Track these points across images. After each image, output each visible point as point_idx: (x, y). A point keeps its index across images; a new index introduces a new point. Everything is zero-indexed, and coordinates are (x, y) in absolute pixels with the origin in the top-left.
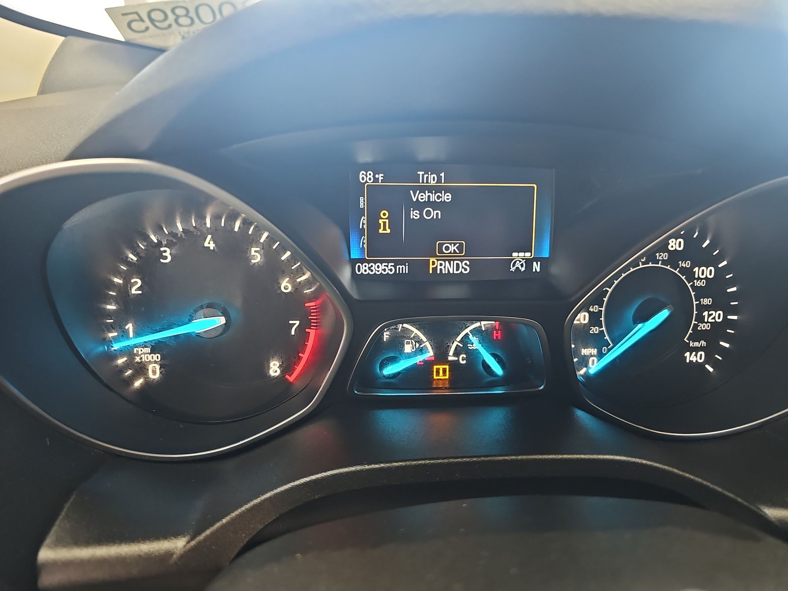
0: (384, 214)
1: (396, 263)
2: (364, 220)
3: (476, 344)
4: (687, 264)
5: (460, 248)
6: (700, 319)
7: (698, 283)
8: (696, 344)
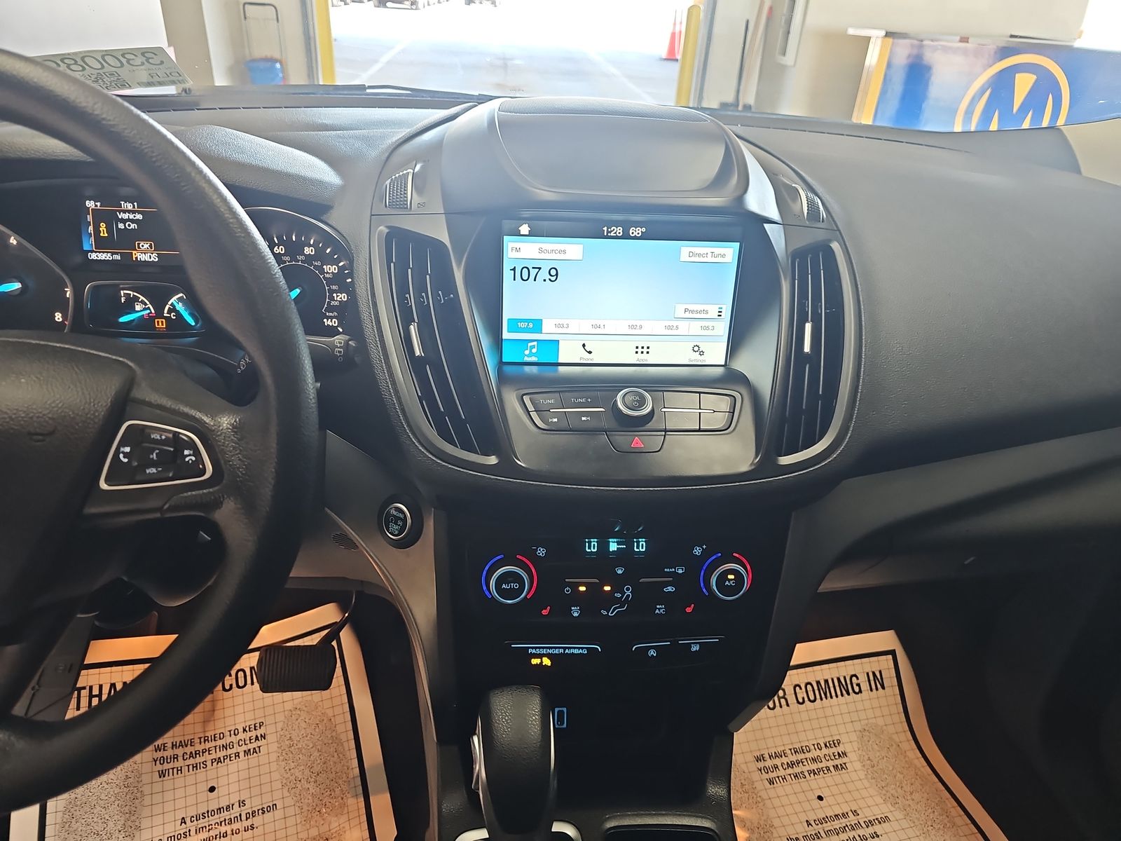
0: (103, 226)
1: (113, 254)
2: (91, 229)
3: (180, 307)
4: (318, 263)
5: (151, 246)
6: (332, 299)
7: (327, 276)
8: (331, 314)
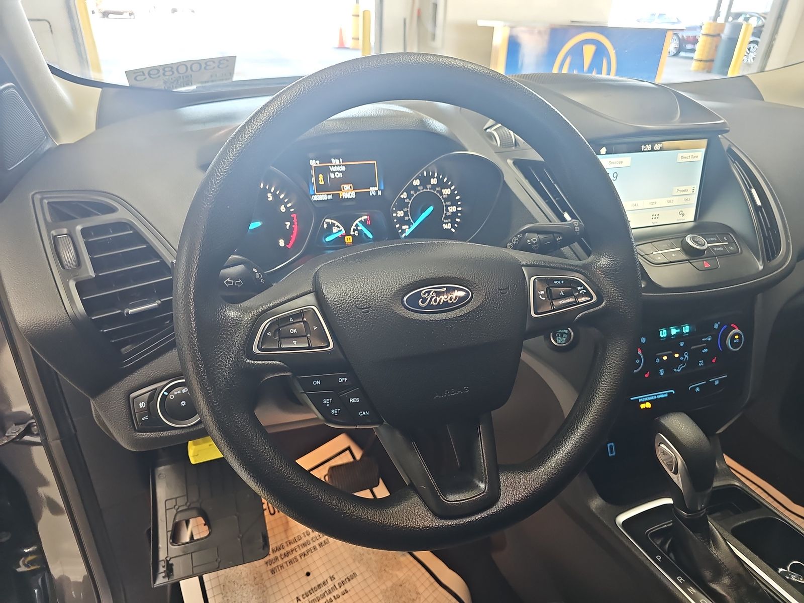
0: (321, 176)
1: (327, 195)
2: (313, 180)
3: (361, 227)
4: (439, 189)
5: (351, 187)
6: (447, 211)
7: (444, 196)
8: (447, 221)
